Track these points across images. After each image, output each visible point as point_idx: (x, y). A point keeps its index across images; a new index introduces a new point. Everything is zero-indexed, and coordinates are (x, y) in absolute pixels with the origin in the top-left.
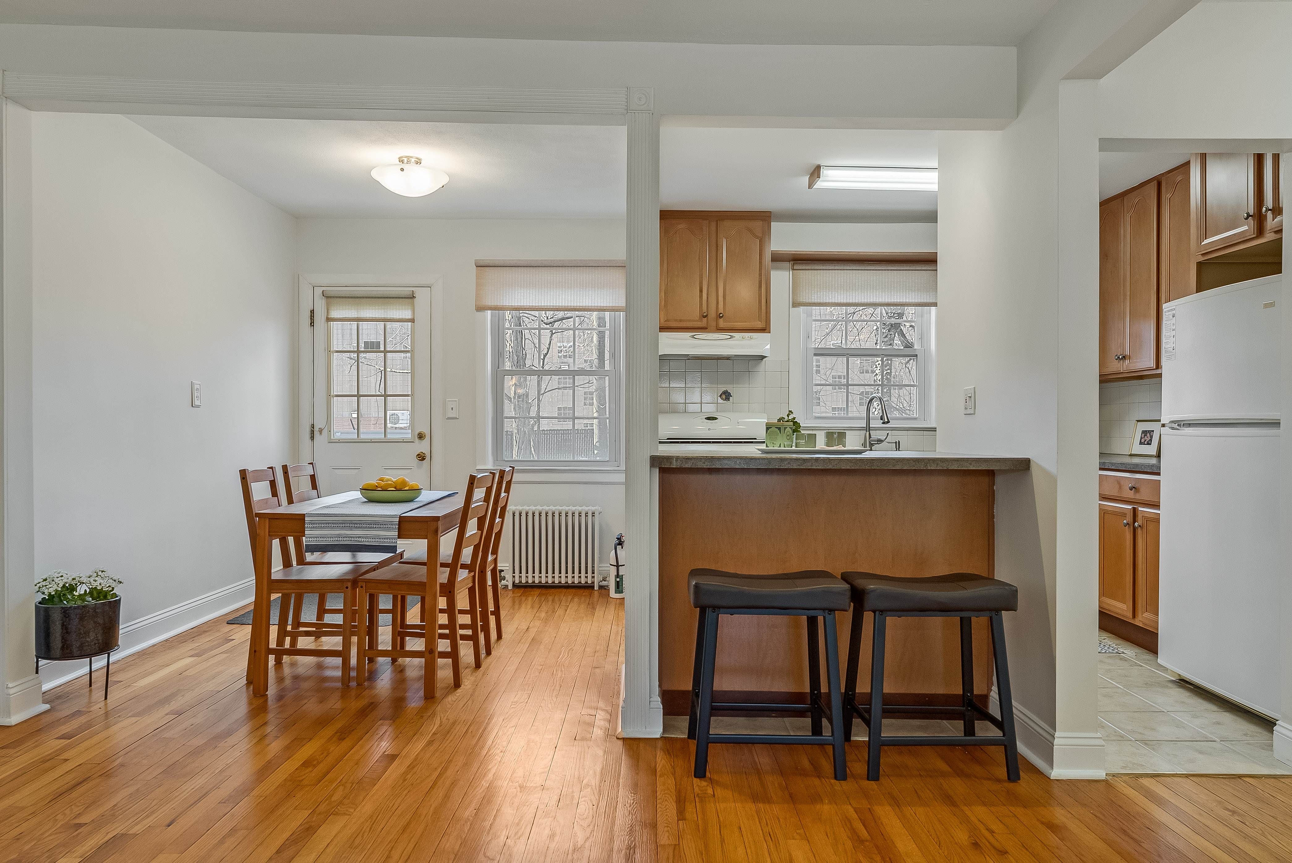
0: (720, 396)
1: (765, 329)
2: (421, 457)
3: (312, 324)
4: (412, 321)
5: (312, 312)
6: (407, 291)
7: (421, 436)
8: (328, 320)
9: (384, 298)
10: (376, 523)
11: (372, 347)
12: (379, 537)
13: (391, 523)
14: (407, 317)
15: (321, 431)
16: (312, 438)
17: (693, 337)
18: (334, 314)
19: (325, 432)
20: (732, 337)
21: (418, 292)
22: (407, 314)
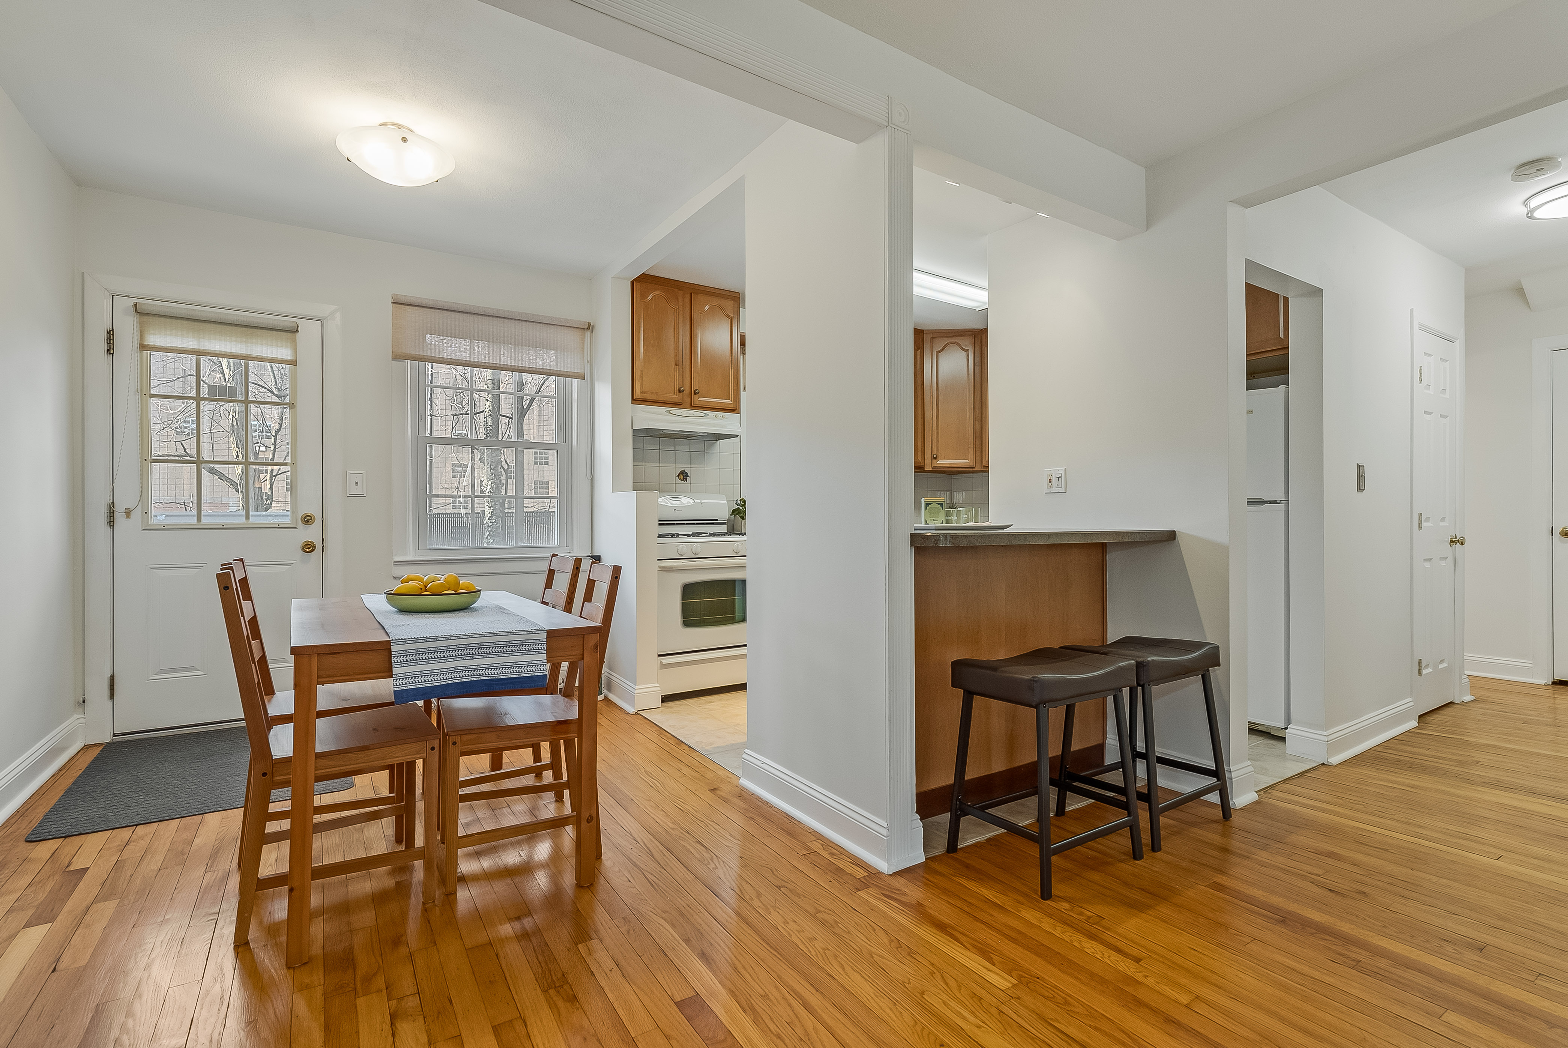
0: (678, 476)
1: (735, 410)
2: (308, 548)
3: (110, 351)
4: (294, 363)
5: (110, 334)
6: (287, 322)
7: (307, 520)
8: (143, 347)
9: (246, 326)
10: (513, 644)
11: (220, 394)
12: (518, 665)
13: (536, 642)
14: (285, 357)
15: (128, 513)
16: (111, 523)
17: (669, 412)
18: (153, 339)
19: (136, 515)
20: (706, 415)
21: (303, 324)
22: (285, 353)
